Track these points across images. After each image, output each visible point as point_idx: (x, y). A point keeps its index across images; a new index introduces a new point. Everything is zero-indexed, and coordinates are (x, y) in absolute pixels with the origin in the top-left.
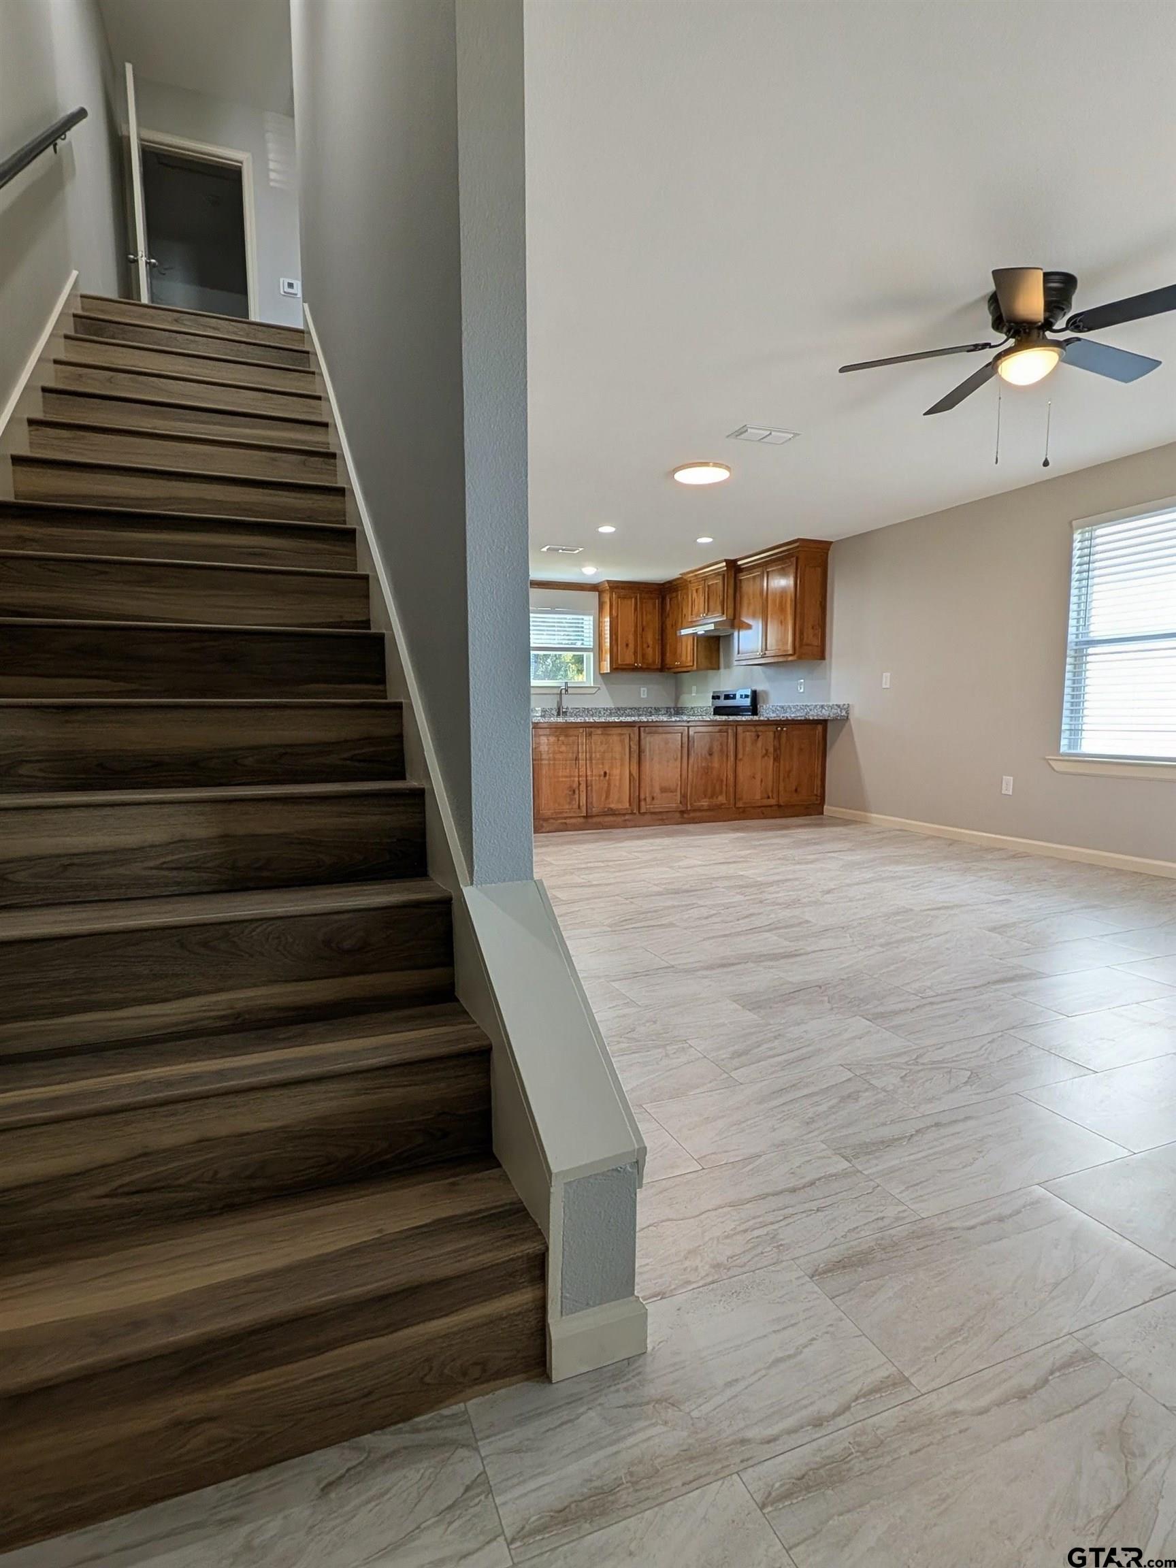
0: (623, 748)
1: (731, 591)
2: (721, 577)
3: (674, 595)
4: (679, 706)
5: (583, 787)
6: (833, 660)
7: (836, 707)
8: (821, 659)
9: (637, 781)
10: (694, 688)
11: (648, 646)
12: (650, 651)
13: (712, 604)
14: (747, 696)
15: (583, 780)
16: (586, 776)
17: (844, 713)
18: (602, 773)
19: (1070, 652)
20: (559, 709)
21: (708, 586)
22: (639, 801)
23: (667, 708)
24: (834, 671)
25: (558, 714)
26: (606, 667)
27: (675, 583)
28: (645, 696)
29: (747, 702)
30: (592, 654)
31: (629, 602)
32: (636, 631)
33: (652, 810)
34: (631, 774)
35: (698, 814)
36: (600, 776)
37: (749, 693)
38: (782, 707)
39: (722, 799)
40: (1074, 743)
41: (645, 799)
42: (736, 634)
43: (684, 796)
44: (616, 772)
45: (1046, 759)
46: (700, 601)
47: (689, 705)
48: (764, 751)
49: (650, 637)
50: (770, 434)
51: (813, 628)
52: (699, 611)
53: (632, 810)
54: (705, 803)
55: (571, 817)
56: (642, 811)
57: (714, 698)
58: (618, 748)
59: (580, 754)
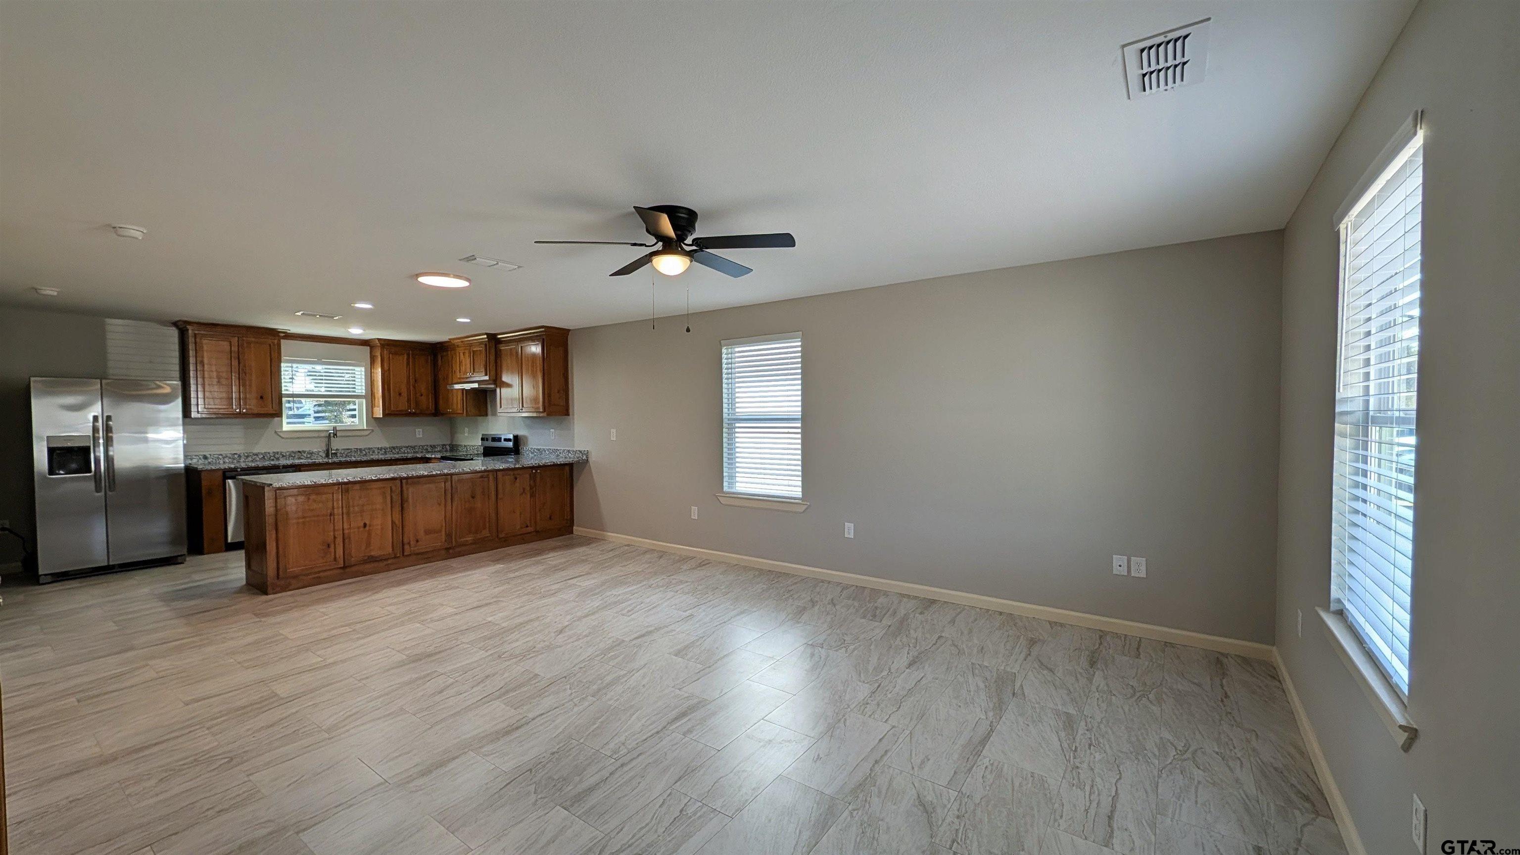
0: (385, 498)
1: (493, 358)
2: (483, 346)
3: (445, 353)
4: (454, 443)
5: (339, 540)
6: (576, 416)
7: (578, 452)
8: (566, 415)
9: (399, 528)
10: (466, 429)
11: (422, 395)
12: (423, 399)
13: (476, 367)
14: (509, 440)
15: (339, 534)
16: (343, 530)
17: (585, 457)
18: (362, 524)
19: (725, 425)
20: (328, 450)
21: (474, 351)
22: (403, 545)
23: (444, 445)
24: (576, 426)
25: (327, 456)
26: (379, 412)
27: (446, 345)
28: (421, 436)
29: (510, 444)
30: (364, 401)
31: (401, 358)
32: (408, 382)
33: (417, 551)
34: (393, 522)
35: (464, 548)
36: (359, 528)
37: (511, 437)
38: (539, 450)
39: (486, 533)
40: (731, 484)
41: (409, 543)
42: (498, 390)
43: (449, 535)
44: (378, 522)
45: (716, 496)
46: (466, 361)
47: (463, 444)
48: (522, 490)
49: (423, 387)
50: (497, 264)
51: (558, 392)
52: (466, 369)
53: (395, 554)
54: (469, 538)
55: (325, 571)
56: (406, 554)
57: (483, 439)
58: (379, 499)
59: (335, 510)
